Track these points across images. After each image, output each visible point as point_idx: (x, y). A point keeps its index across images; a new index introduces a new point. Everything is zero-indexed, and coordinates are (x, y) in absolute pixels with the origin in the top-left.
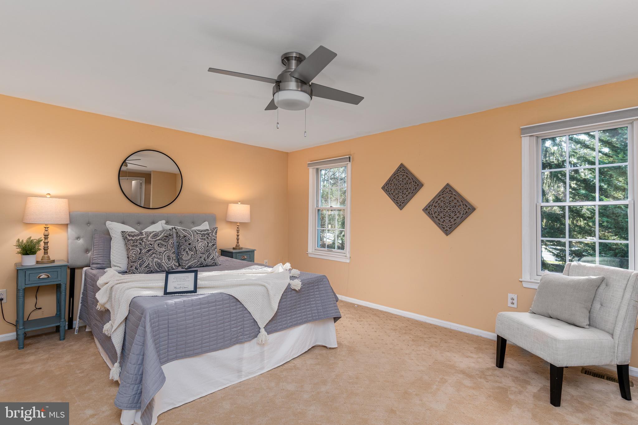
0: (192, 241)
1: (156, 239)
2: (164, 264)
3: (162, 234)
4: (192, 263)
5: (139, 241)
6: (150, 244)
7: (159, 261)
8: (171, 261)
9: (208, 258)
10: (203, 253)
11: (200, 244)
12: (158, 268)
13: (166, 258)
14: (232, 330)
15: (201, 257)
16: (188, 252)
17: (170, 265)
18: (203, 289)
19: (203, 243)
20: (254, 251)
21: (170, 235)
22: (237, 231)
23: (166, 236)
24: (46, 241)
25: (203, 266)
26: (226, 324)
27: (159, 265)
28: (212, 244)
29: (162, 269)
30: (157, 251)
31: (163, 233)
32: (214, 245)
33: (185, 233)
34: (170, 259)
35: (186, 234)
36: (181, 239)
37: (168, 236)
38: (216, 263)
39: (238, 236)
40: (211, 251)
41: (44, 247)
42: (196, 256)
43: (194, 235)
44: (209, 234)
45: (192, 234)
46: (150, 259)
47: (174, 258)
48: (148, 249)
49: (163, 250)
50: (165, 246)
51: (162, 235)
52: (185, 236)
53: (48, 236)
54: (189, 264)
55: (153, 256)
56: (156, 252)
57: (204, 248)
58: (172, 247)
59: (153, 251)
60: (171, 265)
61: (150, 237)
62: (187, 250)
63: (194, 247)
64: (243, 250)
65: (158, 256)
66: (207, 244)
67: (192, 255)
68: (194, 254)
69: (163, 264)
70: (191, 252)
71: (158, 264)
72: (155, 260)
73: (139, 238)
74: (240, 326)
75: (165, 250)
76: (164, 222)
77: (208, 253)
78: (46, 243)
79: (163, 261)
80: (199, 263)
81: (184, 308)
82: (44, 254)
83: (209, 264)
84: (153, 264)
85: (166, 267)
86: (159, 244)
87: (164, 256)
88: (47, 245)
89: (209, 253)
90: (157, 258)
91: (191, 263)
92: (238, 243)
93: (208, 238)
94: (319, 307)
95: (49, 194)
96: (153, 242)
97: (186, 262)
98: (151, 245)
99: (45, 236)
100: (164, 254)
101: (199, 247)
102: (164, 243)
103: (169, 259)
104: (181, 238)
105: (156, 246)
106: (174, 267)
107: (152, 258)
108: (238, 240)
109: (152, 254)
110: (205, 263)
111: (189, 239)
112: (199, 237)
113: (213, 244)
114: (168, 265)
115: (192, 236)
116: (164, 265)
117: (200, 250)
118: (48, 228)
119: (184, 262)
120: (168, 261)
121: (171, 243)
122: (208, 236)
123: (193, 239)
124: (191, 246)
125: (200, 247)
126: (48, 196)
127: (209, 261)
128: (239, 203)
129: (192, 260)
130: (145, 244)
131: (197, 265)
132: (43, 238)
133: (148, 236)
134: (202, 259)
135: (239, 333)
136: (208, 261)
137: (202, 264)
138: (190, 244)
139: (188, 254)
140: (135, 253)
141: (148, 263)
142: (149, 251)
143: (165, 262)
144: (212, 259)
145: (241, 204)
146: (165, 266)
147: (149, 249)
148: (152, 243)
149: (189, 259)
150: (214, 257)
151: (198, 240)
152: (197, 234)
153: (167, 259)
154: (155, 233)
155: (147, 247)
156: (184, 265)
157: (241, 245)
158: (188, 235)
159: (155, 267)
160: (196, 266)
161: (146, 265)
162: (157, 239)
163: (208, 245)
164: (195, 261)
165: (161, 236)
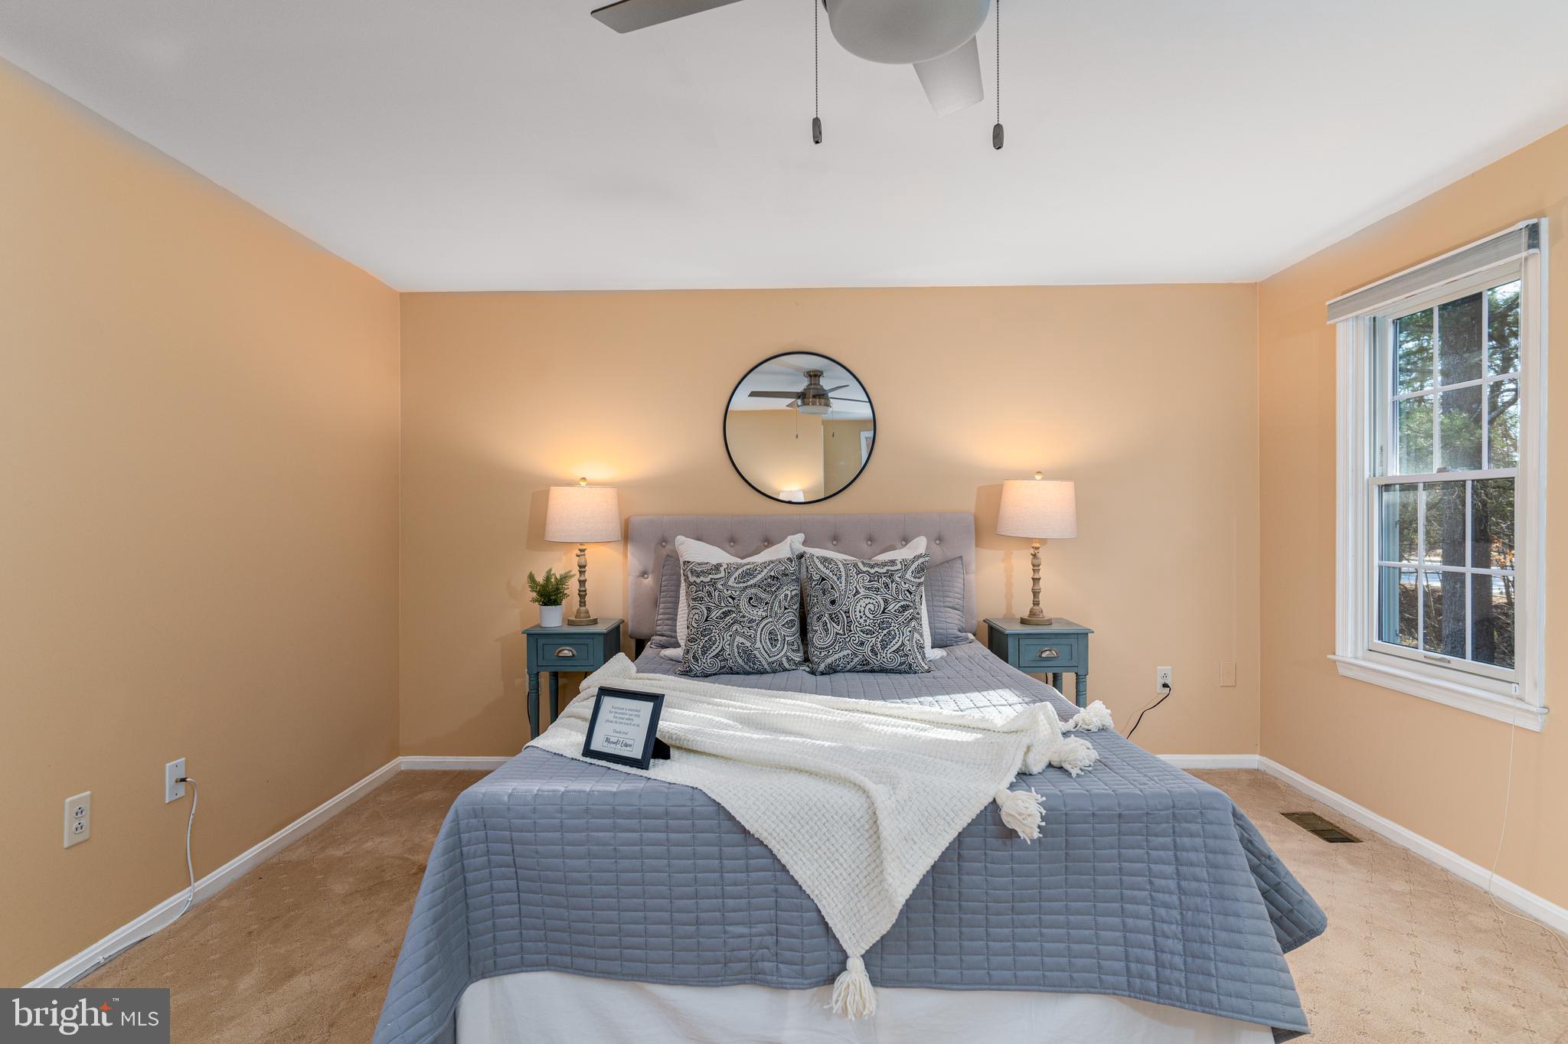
0: (841, 595)
1: (745, 585)
2: (760, 652)
3: (765, 571)
4: (836, 656)
5: (708, 588)
6: (730, 597)
7: (748, 644)
8: (778, 645)
9: (884, 647)
10: (870, 631)
11: (862, 603)
12: (746, 663)
13: (766, 637)
14: (728, 928)
15: (862, 644)
16: (828, 625)
17: (776, 658)
18: (709, 758)
19: (871, 601)
20: (1087, 634)
21: (787, 575)
22: (1034, 565)
23: (773, 578)
24: (582, 578)
25: (872, 671)
26: (705, 903)
27: (748, 655)
28: (899, 605)
29: (756, 667)
30: (744, 617)
31: (768, 568)
32: (905, 608)
33: (824, 570)
34: (775, 640)
35: (827, 572)
36: (813, 585)
37: (778, 578)
38: (910, 665)
39: (1036, 580)
40: (894, 626)
41: (580, 591)
42: (848, 640)
43: (847, 575)
44: (892, 575)
45: (843, 574)
46: (727, 636)
47: (787, 639)
48: (724, 610)
49: (759, 613)
50: (767, 603)
51: (763, 574)
52: (823, 579)
53: (584, 567)
54: (829, 660)
55: (734, 629)
56: (742, 619)
57: (871, 616)
58: (786, 609)
59: (734, 615)
60: (779, 656)
61: (733, 577)
62: (826, 618)
63: (845, 612)
64: (1055, 628)
65: (746, 630)
66: (883, 606)
67: (837, 634)
68: (841, 632)
69: (756, 652)
70: (835, 625)
71: (745, 652)
72: (739, 639)
73: (708, 579)
74: (760, 923)
75: (764, 614)
76: (800, 537)
77: (885, 632)
78: (582, 583)
79: (758, 645)
80: (857, 659)
81: (559, 815)
82: (580, 606)
83: (890, 666)
84: (732, 650)
85: (764, 663)
86: (751, 598)
87: (760, 629)
88: (584, 586)
89: (889, 633)
90: (743, 635)
91: (833, 658)
92: (1036, 603)
93: (887, 586)
94: (1170, 942)
95: (584, 479)
96: (738, 593)
97: (821, 653)
98: (733, 599)
99: (580, 567)
100: (762, 626)
101: (857, 613)
102: (763, 595)
103: (773, 640)
104: (814, 583)
105: (743, 603)
106: (786, 665)
107: (731, 633)
108: (1036, 593)
109: (732, 624)
110: (875, 662)
111: (833, 588)
112: (860, 583)
113: (902, 606)
114: (770, 657)
115: (843, 578)
116: (758, 655)
117: (862, 621)
118: (583, 551)
119: (816, 652)
120: (770, 645)
121: (786, 596)
122: (888, 581)
123: (843, 587)
124: (836, 608)
125: (862, 614)
126: (583, 483)
127: (886, 656)
128: (1038, 477)
129: (837, 648)
130: (719, 595)
131: (852, 664)
132: (576, 570)
133: (730, 574)
134: (867, 649)
135: (757, 949)
136: (884, 655)
137: (865, 662)
138: (833, 602)
139: (827, 630)
140: (696, 616)
141: (720, 648)
142: (726, 614)
143: (762, 649)
144: (897, 651)
145: (1042, 479)
146: (762, 659)
147: (726, 609)
148: (735, 594)
149: (830, 646)
150: (903, 644)
151: (857, 592)
152: (859, 572)
153: (767, 641)
154: (748, 567)
155: (723, 604)
156: (816, 660)
157: (1048, 610)
158: (831, 574)
159: (738, 658)
160: (849, 667)
161: (718, 650)
162: (749, 583)
163: (885, 609)
164: (845, 653)
165: (759, 577)
